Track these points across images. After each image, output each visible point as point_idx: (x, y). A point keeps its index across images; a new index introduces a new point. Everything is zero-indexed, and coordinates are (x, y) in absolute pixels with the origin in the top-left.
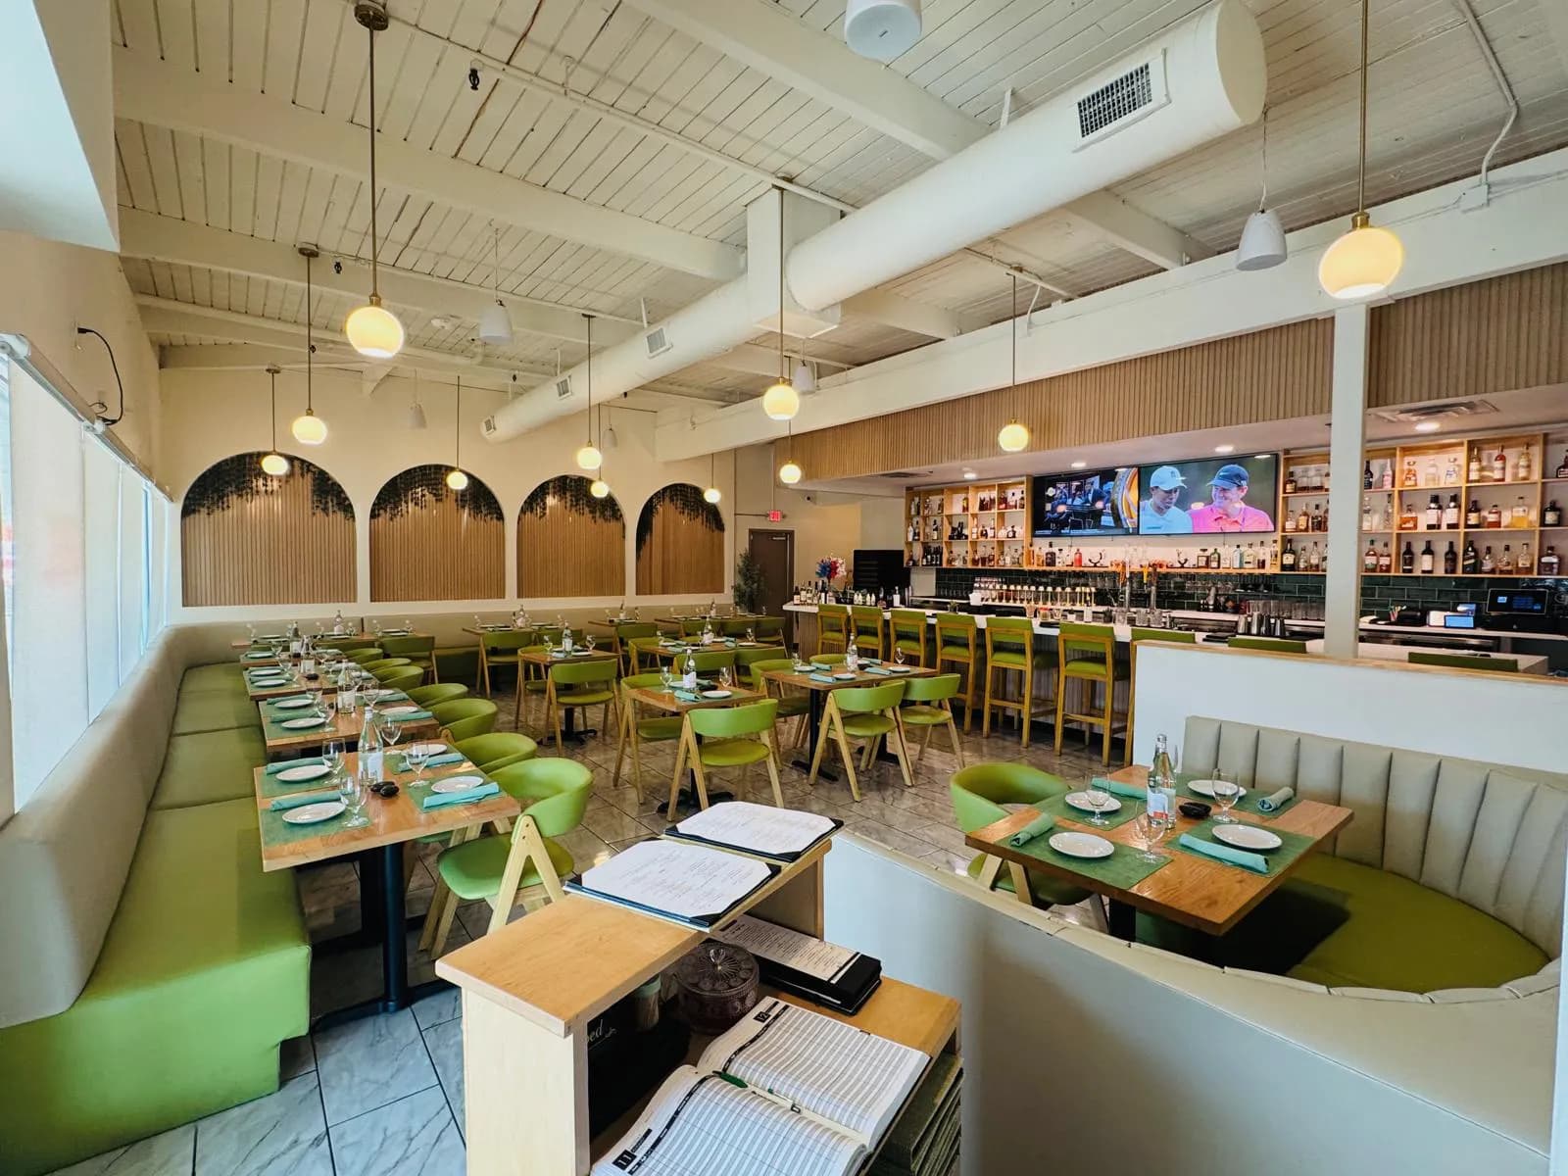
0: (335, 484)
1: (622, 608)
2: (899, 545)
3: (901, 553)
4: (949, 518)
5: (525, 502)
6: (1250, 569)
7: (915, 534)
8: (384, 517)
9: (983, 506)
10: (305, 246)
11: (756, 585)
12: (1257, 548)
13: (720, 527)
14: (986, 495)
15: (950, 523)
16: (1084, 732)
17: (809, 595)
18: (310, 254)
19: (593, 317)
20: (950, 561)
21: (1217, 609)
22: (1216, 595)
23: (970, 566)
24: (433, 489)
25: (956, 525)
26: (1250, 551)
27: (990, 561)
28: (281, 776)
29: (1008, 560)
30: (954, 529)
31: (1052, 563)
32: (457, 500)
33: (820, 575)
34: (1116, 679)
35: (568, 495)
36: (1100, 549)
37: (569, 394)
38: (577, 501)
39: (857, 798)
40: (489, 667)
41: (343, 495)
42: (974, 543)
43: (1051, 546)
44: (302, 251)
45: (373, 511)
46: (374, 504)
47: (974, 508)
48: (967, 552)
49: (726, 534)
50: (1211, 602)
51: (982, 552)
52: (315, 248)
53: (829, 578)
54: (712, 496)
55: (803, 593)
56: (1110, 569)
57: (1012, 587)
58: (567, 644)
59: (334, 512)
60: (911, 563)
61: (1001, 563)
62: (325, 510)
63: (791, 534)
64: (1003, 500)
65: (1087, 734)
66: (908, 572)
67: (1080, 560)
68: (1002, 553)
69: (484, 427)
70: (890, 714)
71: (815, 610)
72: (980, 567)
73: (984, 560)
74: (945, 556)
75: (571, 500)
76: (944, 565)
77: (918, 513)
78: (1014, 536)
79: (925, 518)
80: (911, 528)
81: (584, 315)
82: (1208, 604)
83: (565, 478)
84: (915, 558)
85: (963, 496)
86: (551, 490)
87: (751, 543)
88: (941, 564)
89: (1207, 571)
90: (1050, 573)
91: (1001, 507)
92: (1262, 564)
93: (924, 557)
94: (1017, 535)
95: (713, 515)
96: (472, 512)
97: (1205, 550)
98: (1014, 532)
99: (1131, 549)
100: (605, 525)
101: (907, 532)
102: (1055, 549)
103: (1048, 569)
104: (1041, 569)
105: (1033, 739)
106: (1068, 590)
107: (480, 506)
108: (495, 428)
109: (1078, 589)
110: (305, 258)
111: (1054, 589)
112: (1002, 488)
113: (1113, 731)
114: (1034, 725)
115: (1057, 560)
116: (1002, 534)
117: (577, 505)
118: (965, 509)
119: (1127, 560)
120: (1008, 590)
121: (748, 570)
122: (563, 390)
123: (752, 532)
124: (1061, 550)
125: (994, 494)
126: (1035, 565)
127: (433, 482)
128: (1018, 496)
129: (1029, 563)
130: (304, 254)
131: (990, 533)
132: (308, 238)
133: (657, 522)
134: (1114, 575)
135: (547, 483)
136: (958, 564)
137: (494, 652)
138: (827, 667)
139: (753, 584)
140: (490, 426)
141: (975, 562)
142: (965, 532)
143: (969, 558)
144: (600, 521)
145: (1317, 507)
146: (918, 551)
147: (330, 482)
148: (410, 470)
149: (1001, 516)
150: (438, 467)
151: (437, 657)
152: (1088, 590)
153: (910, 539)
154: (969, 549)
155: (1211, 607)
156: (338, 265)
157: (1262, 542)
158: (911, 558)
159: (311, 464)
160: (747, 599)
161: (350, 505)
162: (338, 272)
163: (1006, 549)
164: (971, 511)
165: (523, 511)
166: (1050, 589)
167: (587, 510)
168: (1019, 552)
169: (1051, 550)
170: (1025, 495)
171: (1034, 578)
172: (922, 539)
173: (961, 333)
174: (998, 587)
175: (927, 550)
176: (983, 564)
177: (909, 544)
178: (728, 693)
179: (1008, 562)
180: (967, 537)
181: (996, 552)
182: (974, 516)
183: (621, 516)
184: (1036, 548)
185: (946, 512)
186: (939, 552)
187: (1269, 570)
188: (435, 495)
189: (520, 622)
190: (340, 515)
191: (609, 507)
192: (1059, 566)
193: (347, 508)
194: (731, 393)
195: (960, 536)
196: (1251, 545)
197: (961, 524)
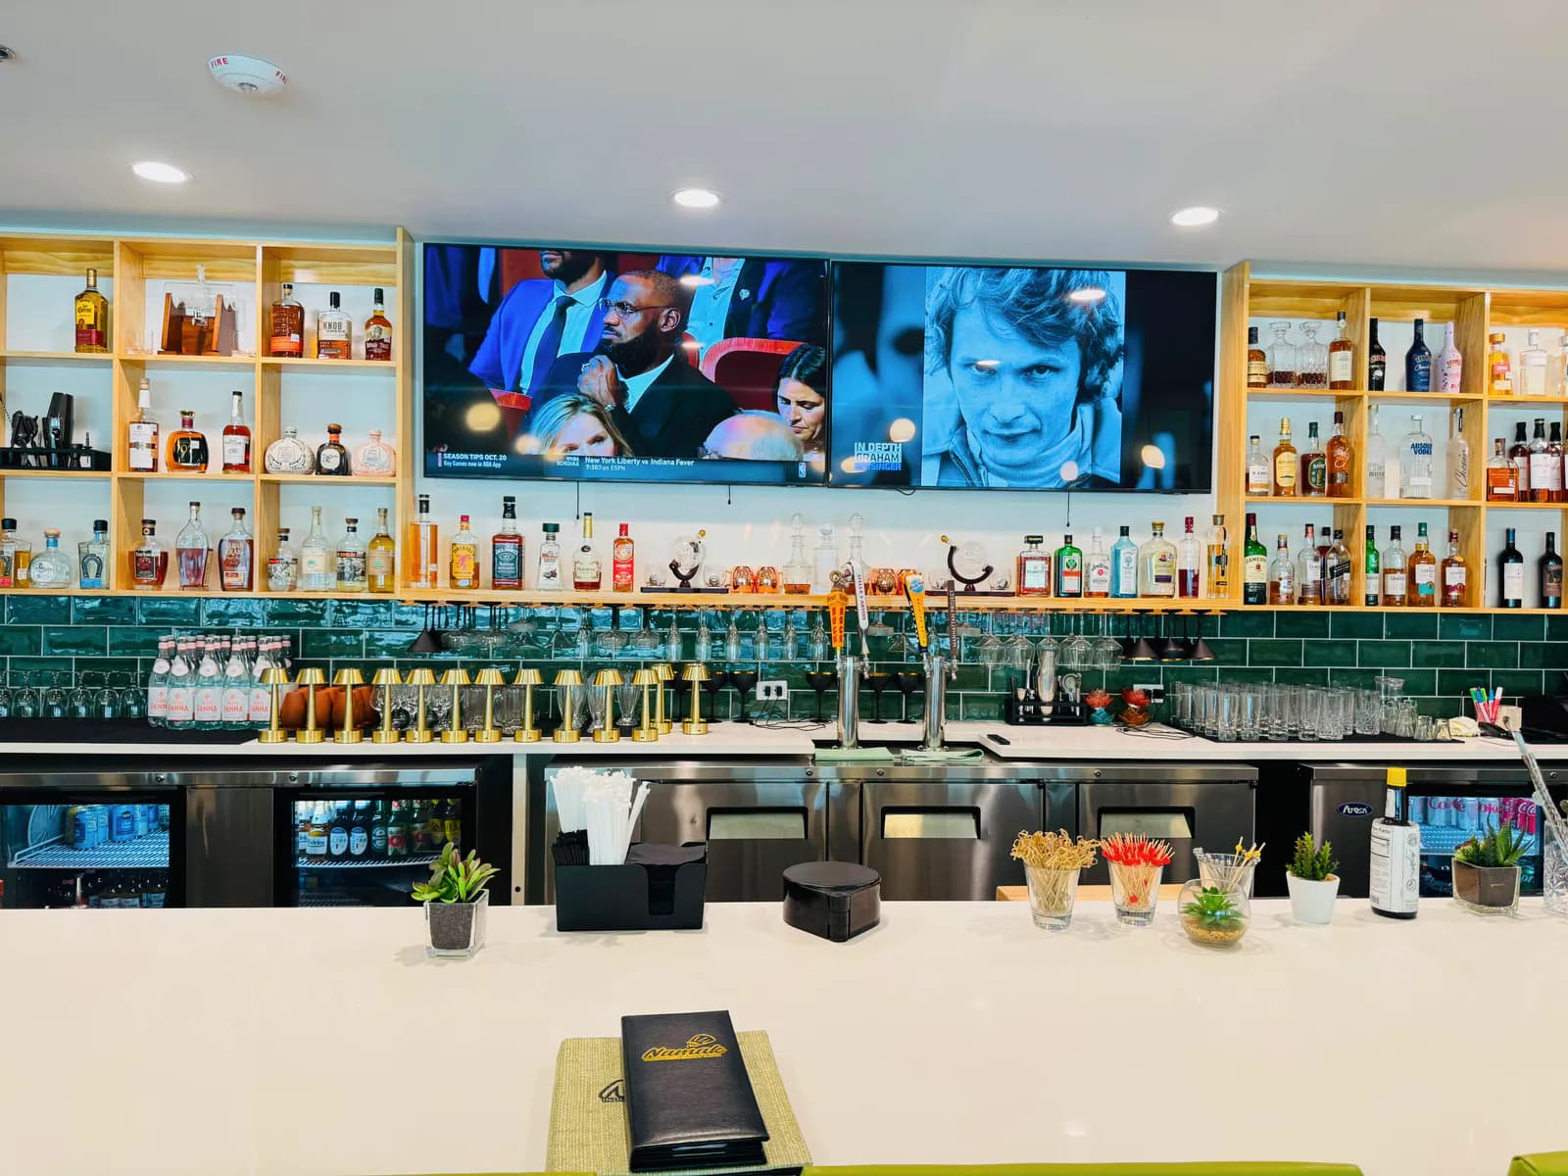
6: (1165, 600)
21: (1065, 715)
22: (1061, 671)
25: (37, 408)
26: (1158, 547)
27: (225, 565)
29: (309, 561)
42: (133, 489)
43: (509, 510)
48: (101, 526)
50: (1047, 695)
67: (623, 569)
72: (172, 586)
73: (195, 563)
78: (344, 469)
82: (1037, 700)
89: (1052, 602)
91: (281, 344)
92: (1187, 583)
94: (354, 465)
97: (1034, 541)
99: (813, 535)
102: (526, 526)
103: (496, 596)
104: (470, 597)
115: (535, 568)
118: (94, 335)
124: (551, 529)
126: (443, 582)
131: (223, 449)
141: (140, 566)
143: (111, 551)
145: (1313, 429)
155: (1047, 710)
157: (1189, 522)
166: (490, 677)
168: (367, 532)
169: (509, 526)
176: (192, 579)
179: (311, 573)
180: (102, 462)
182: (137, 372)
187: (1208, 600)
192: (543, 586)
195: (63, 455)
196: (1158, 528)
197: (62, 404)
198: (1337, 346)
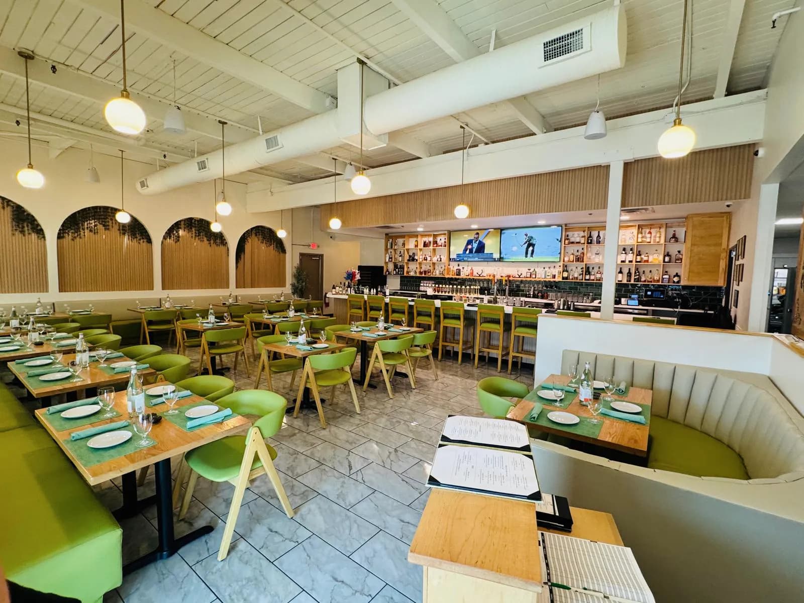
0: (29, 214)
1: (230, 296)
2: (381, 264)
3: (382, 268)
4: (408, 250)
5: (166, 233)
6: (549, 279)
7: (390, 258)
8: (68, 238)
9: (425, 245)
10: (24, 50)
11: (304, 284)
12: (552, 269)
13: (284, 251)
14: (427, 239)
15: (408, 253)
16: (485, 357)
17: (341, 289)
18: (27, 56)
19: (226, 123)
20: (408, 272)
21: (535, 296)
22: (534, 290)
23: (418, 275)
24: (102, 222)
25: (411, 254)
26: (549, 270)
27: (429, 272)
28: (63, 415)
29: (438, 272)
30: (410, 256)
31: (459, 274)
32: (119, 230)
33: (347, 278)
34: (504, 331)
35: (193, 229)
36: (481, 268)
37: (207, 169)
38: (199, 233)
39: (391, 397)
40: (149, 332)
41: (36, 222)
42: (420, 264)
43: (459, 266)
44: (21, 54)
45: (59, 234)
46: (60, 230)
47: (421, 246)
49: (287, 255)
50: (532, 293)
51: (424, 268)
52: (31, 53)
53: (351, 281)
54: (281, 234)
55: (337, 288)
56: (486, 278)
57: (441, 286)
58: (212, 318)
59: (29, 234)
60: (387, 273)
61: (434, 274)
62: (22, 232)
63: (322, 256)
64: (435, 242)
65: (487, 357)
66: (385, 277)
67: (472, 273)
68: (434, 269)
69: (138, 186)
70: (404, 352)
71: (346, 297)
72: (423, 275)
73: (425, 272)
74: (406, 269)
75: (196, 233)
76: (405, 274)
77: (392, 248)
79: (395, 250)
80: (387, 255)
81: (220, 122)
82: (530, 294)
83: (191, 219)
84: (390, 270)
85: (415, 239)
86: (182, 226)
87: (301, 260)
88: (403, 274)
89: (530, 279)
90: (458, 279)
91: (434, 246)
92: (554, 277)
93: (395, 270)
95: (279, 245)
96: (130, 237)
97: (529, 270)
98: (441, 259)
99: (496, 268)
100: (217, 248)
101: (385, 257)
102: (460, 268)
103: (457, 277)
104: (454, 277)
105: (463, 361)
106: (468, 287)
107: (136, 234)
108: (147, 186)
109: (472, 287)
110: (24, 59)
111: (461, 287)
112: (435, 236)
113: (503, 356)
114: (463, 354)
115: (461, 273)
116: (435, 259)
117: (199, 236)
118: (416, 246)
119: (495, 274)
120: (439, 287)
121: (299, 275)
122: (202, 166)
123: (302, 255)
124: (463, 268)
125: (431, 239)
126: (451, 275)
127: (102, 217)
128: (443, 241)
129: (448, 274)
130: (22, 56)
131: (429, 259)
132: (27, 44)
133: (248, 247)
134: (488, 281)
135: (180, 221)
136: (412, 274)
137: (150, 323)
138: (368, 328)
139: (302, 282)
140: (143, 185)
141: (421, 273)
142: (416, 257)
143: (418, 271)
144: (214, 246)
145: (578, 251)
146: (391, 267)
147: (26, 213)
148: (85, 209)
149: (434, 250)
150: (106, 208)
151: (113, 327)
152: (476, 287)
153: (387, 261)
154: (418, 267)
155: (531, 296)
156: (54, 67)
157: (554, 267)
158: (387, 270)
159: (10, 201)
160: (298, 290)
161: (42, 230)
162: (54, 72)
163: (436, 267)
164: (419, 247)
165: (165, 238)
166: (459, 287)
167: (205, 239)
168: (443, 269)
169: (458, 268)
170: (446, 240)
171: (450, 281)
172: (393, 261)
173: (430, 156)
174: (433, 285)
175: (396, 266)
176: (425, 274)
177: (386, 263)
178: (327, 345)
179: (437, 273)
180: (417, 260)
181: (431, 268)
182: (421, 250)
183: (226, 243)
184: (451, 267)
185: (406, 247)
186: (402, 267)
187: (557, 279)
188: (104, 226)
189: (167, 305)
190: (34, 236)
191: (219, 239)
192: (463, 276)
193: (39, 231)
194: (295, 177)
195: (413, 260)
196: (549, 268)
197: (414, 254)
198: (582, 237)
